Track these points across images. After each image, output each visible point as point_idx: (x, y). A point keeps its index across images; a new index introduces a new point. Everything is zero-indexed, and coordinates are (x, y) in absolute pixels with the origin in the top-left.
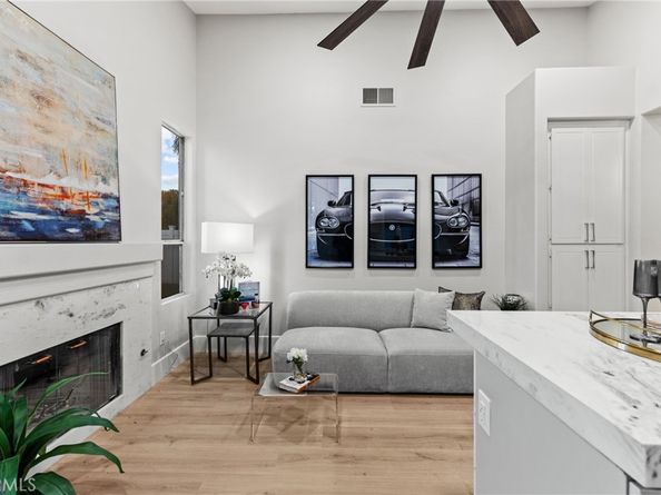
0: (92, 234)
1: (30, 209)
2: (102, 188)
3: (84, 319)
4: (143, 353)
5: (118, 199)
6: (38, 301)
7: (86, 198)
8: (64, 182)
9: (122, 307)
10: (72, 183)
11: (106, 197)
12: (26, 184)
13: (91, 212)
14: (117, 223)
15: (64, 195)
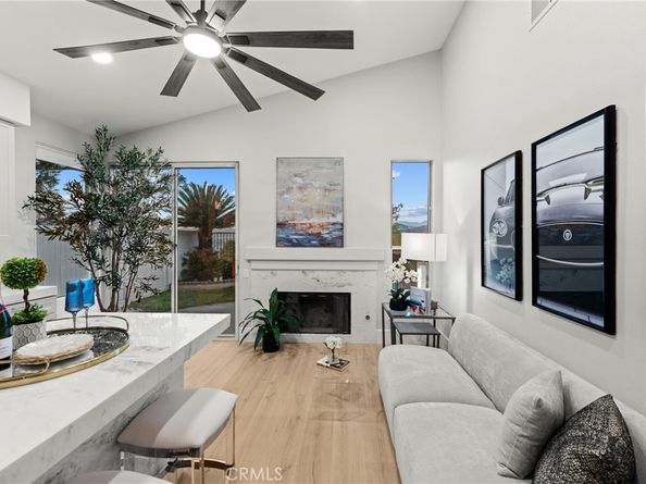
0: (324, 243)
1: (296, 234)
2: (332, 220)
3: (325, 285)
4: (368, 317)
5: (342, 225)
6: (303, 271)
7: (322, 226)
8: (311, 221)
9: (349, 284)
10: (315, 220)
11: (334, 224)
12: (295, 225)
13: (325, 233)
14: (342, 238)
15: (311, 227)
